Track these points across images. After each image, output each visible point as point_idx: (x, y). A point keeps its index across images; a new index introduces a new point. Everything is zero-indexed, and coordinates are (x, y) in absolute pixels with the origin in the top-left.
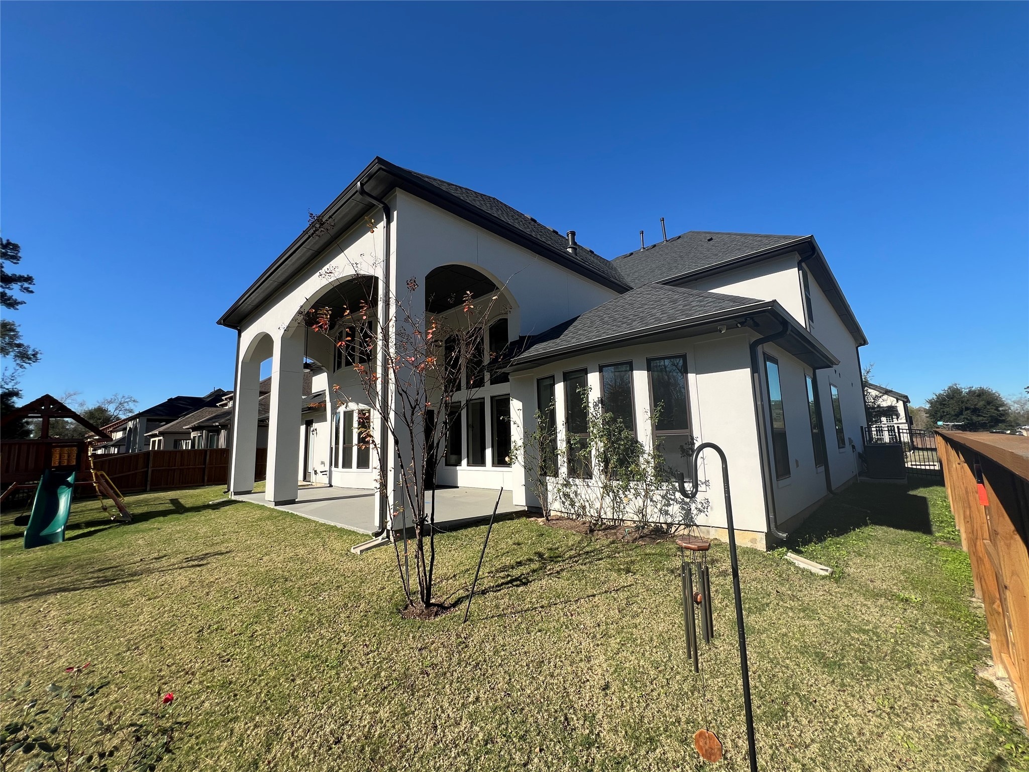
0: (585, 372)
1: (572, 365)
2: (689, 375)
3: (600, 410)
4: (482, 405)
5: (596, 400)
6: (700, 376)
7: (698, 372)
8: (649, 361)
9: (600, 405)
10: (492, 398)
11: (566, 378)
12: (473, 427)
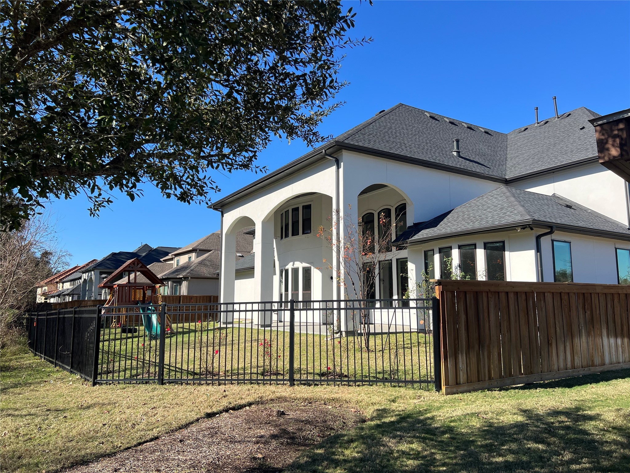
0: (451, 248)
1: (444, 244)
2: (506, 252)
3: (458, 271)
4: (391, 264)
5: (456, 265)
6: (511, 253)
7: (511, 251)
8: (485, 244)
9: (459, 268)
10: (397, 260)
11: (440, 251)
12: (383, 281)
